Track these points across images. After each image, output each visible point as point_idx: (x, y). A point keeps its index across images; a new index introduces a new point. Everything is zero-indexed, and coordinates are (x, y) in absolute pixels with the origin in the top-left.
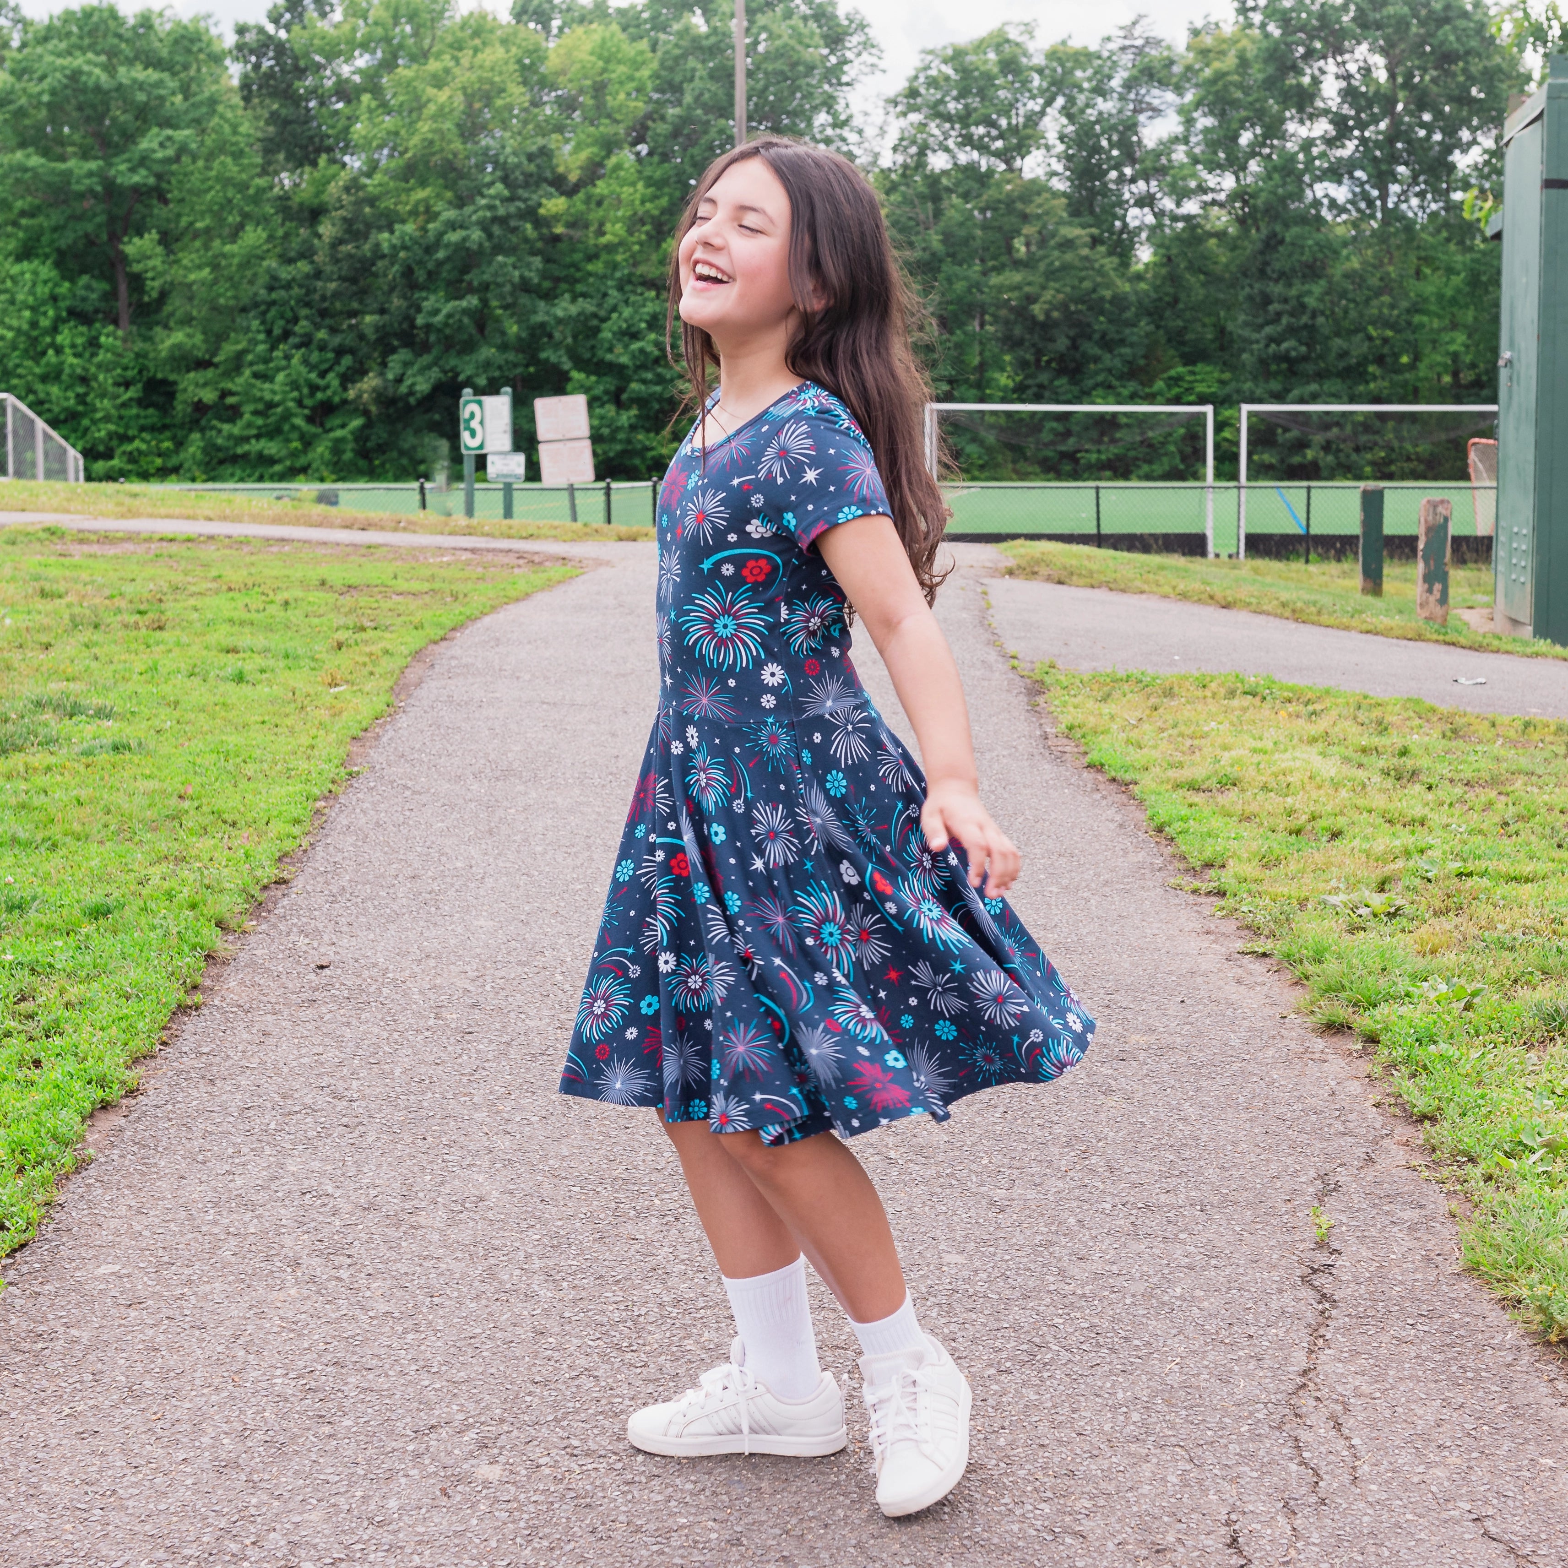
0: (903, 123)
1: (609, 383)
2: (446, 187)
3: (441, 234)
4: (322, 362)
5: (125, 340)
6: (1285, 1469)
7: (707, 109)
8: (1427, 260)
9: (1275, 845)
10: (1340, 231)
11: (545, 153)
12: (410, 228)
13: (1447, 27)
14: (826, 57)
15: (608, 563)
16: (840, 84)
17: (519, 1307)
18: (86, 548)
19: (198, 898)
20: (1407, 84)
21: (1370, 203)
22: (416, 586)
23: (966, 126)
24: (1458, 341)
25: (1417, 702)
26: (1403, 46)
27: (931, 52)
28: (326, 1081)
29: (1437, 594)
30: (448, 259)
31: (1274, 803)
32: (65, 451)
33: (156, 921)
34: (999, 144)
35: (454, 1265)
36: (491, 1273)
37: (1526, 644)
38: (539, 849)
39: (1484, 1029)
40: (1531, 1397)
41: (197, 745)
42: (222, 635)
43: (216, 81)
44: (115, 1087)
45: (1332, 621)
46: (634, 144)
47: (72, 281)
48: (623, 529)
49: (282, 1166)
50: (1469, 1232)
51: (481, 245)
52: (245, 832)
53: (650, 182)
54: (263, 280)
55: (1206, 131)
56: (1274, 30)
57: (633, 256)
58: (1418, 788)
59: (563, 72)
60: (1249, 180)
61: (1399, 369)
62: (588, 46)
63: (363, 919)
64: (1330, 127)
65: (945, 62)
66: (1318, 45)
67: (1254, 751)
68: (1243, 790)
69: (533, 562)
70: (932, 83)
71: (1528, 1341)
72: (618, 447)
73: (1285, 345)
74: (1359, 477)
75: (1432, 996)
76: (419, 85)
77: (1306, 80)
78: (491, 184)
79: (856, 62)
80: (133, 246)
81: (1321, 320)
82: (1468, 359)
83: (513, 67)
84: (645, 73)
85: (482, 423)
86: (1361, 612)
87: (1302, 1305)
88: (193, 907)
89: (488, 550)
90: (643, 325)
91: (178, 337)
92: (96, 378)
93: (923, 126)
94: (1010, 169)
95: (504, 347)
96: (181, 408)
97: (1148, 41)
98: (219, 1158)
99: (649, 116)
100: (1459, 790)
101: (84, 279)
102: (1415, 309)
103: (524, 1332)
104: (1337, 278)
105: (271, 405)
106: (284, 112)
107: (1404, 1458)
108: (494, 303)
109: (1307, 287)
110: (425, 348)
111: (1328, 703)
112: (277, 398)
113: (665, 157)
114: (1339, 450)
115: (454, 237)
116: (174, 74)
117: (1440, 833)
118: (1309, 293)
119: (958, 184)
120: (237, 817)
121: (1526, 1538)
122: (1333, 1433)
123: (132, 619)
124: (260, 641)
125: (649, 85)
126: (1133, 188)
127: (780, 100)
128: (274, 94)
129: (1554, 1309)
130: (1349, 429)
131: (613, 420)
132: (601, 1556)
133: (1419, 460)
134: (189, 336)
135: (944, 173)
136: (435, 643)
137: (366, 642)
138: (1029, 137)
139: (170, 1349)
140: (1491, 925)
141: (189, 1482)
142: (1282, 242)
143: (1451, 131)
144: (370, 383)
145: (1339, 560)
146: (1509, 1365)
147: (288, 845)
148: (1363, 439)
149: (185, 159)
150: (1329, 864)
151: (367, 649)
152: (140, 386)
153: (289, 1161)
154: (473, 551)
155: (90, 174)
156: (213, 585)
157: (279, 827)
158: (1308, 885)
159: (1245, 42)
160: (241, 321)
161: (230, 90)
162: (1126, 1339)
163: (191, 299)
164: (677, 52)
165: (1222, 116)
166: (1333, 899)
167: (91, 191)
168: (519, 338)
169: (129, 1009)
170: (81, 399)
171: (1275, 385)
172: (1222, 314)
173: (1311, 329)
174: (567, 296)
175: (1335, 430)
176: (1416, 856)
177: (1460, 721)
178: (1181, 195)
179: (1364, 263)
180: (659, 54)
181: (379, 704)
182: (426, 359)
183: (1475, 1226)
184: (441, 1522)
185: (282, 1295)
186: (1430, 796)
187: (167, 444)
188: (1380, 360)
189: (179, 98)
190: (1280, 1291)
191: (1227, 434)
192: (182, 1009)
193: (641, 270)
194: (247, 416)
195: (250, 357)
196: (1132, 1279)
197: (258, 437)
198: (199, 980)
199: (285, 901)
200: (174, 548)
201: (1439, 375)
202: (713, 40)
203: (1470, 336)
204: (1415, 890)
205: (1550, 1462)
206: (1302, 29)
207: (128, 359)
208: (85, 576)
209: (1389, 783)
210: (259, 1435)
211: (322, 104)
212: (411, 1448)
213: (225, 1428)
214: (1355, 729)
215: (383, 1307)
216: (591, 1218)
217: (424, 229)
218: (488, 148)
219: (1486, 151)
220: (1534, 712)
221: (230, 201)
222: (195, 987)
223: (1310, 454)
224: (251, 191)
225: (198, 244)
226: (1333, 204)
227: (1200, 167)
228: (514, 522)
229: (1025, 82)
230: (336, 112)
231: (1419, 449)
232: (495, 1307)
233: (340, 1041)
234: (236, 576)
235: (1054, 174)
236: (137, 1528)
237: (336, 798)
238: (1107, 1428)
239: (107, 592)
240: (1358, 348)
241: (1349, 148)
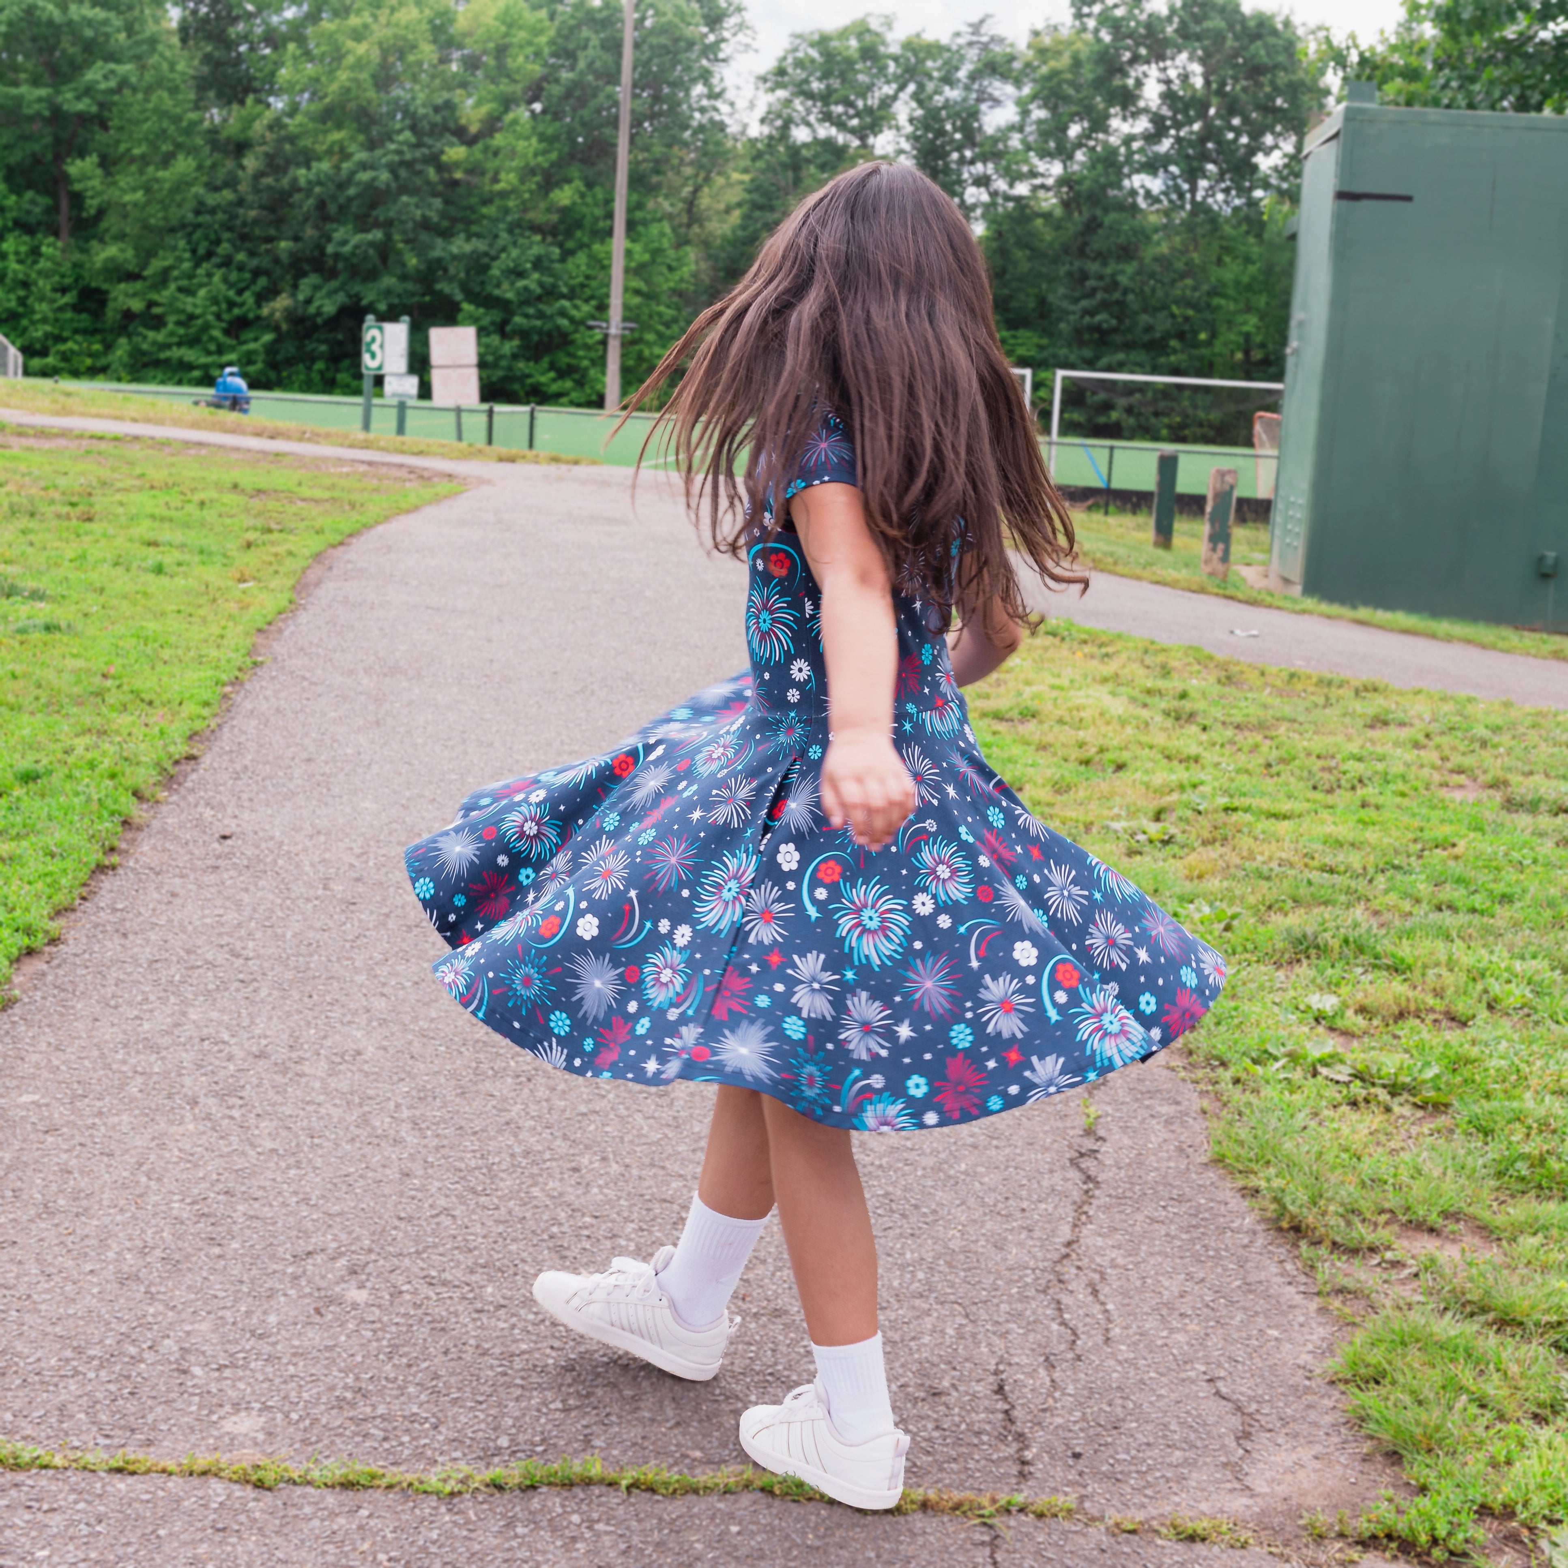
0: (771, 98)
1: (496, 315)
2: (359, 131)
3: (353, 173)
4: (240, 280)
5: (64, 251)
6: (1047, 1328)
7: (598, 75)
8: (1227, 250)
9: (1067, 774)
10: (1153, 219)
11: (449, 106)
12: (325, 166)
13: (1259, 43)
14: (705, 35)
15: (489, 482)
16: (717, 60)
17: (389, 1151)
18: (24, 442)
19: (117, 769)
20: (1220, 92)
21: (1181, 196)
22: (318, 493)
23: (826, 104)
24: (1250, 323)
25: (1197, 650)
26: (1218, 57)
27: (799, 36)
28: (225, 940)
29: (1220, 553)
30: (358, 196)
31: (1067, 735)
32: (5, 349)
33: (80, 788)
34: (855, 122)
35: (333, 1111)
36: (365, 1120)
37: (1295, 601)
38: (420, 741)
39: (1239, 949)
40: (1263, 1275)
41: (120, 629)
42: (144, 529)
43: (157, 21)
44: (40, 935)
45: (1126, 571)
46: (530, 102)
47: (19, 194)
48: (504, 451)
49: (184, 1014)
50: (1218, 1128)
51: (388, 185)
52: (161, 711)
53: (542, 138)
54: (190, 205)
55: (1040, 122)
56: (1106, 37)
57: (524, 203)
58: (1194, 729)
59: (469, 34)
60: (1076, 167)
61: (1196, 345)
62: (493, 12)
63: (262, 796)
64: (1149, 126)
65: (812, 45)
66: (1143, 51)
67: (1053, 687)
68: (1041, 722)
69: (423, 477)
70: (799, 64)
71: (1263, 1226)
72: (500, 373)
73: (1098, 318)
74: (1156, 438)
75: (1197, 917)
76: (340, 38)
77: (1131, 82)
78: (401, 131)
79: (733, 41)
80: (75, 167)
81: (1131, 297)
82: (1258, 339)
83: (425, 26)
84: (543, 39)
85: (382, 346)
86: (1152, 564)
87: (1069, 1185)
88: (113, 776)
89: (384, 464)
90: (528, 266)
91: (112, 251)
92: (35, 283)
93: (788, 102)
94: (864, 145)
95: (404, 278)
96: (111, 314)
97: (993, 39)
98: (130, 1004)
99: (545, 78)
100: (1230, 733)
101: (29, 194)
102: (1215, 292)
103: (392, 1174)
104: (1147, 261)
105: (192, 317)
106: (217, 54)
107: (1151, 1324)
108: (397, 237)
109: (1120, 267)
110: (332, 274)
111: (1119, 645)
112: (198, 311)
113: (557, 116)
114: (1140, 414)
115: (364, 176)
116: (120, 13)
117: (1211, 770)
118: (1122, 272)
119: (816, 155)
120: (152, 696)
121: (1251, 1399)
122: (1090, 1298)
123: (65, 509)
124: (178, 537)
125: (546, 51)
126: (973, 169)
127: (662, 71)
128: (209, 37)
129: (1287, 1200)
130: (1150, 395)
131: (497, 349)
132: (452, 1374)
133: (1211, 426)
134: (122, 251)
135: (805, 145)
136: (334, 546)
137: (272, 543)
138: (882, 118)
139: (81, 1172)
140: (1251, 857)
141: (95, 1290)
142: (1100, 225)
143: (1256, 134)
144: (282, 303)
145: (1134, 513)
146: (1245, 1247)
147: (198, 725)
148: (1162, 405)
149: (127, 92)
150: (1112, 794)
151: (273, 550)
152: (74, 293)
153: (191, 1010)
154: (370, 463)
155: (40, 100)
156: (137, 483)
157: (191, 708)
158: (1094, 811)
159: (1079, 45)
160: (169, 240)
161: (169, 32)
162: (916, 1207)
163: (125, 216)
164: (572, 22)
165: (1053, 109)
166: (1116, 825)
167: (39, 114)
168: (418, 271)
169: (54, 866)
170: (22, 301)
171: (1087, 353)
172: (1044, 286)
173: (1122, 304)
174: (462, 235)
175: (1138, 396)
176: (1189, 790)
177: (1234, 669)
178: (1014, 178)
179: (1173, 249)
180: (557, 23)
181: (282, 600)
182: (334, 284)
183: (1222, 1123)
184: (314, 1337)
185: (181, 1130)
186: (1204, 737)
187: (97, 347)
188: (1181, 336)
189: (122, 36)
190: (1051, 1171)
191: (1042, 393)
192: (101, 869)
193: (531, 215)
194: (171, 326)
195: (176, 273)
196: (923, 1154)
197: (179, 344)
198: (116, 843)
199: (194, 776)
200: (103, 446)
201: (1232, 352)
202: (605, 13)
203: (1261, 319)
204: (1188, 822)
205: (1275, 1333)
206: (1130, 36)
207: (66, 267)
208: (23, 467)
209: (1169, 723)
210: (158, 1253)
211: (252, 49)
212: (290, 1270)
213: (128, 1244)
214: (1141, 672)
215: (269, 1145)
216: (454, 1075)
217: (338, 168)
218: (399, 98)
219: (1285, 155)
220: (1299, 665)
221: (164, 131)
222: (112, 849)
223: (1114, 415)
224: (184, 124)
225: (134, 168)
226: (1148, 194)
227: (1032, 154)
228: (407, 438)
229: (883, 69)
230: (264, 57)
231: (1212, 417)
232: (368, 1150)
233: (239, 906)
234: (158, 476)
235: (901, 152)
236: (49, 1329)
237: (242, 684)
238: (896, 1283)
239: (43, 484)
240: (1162, 324)
241: (1166, 145)
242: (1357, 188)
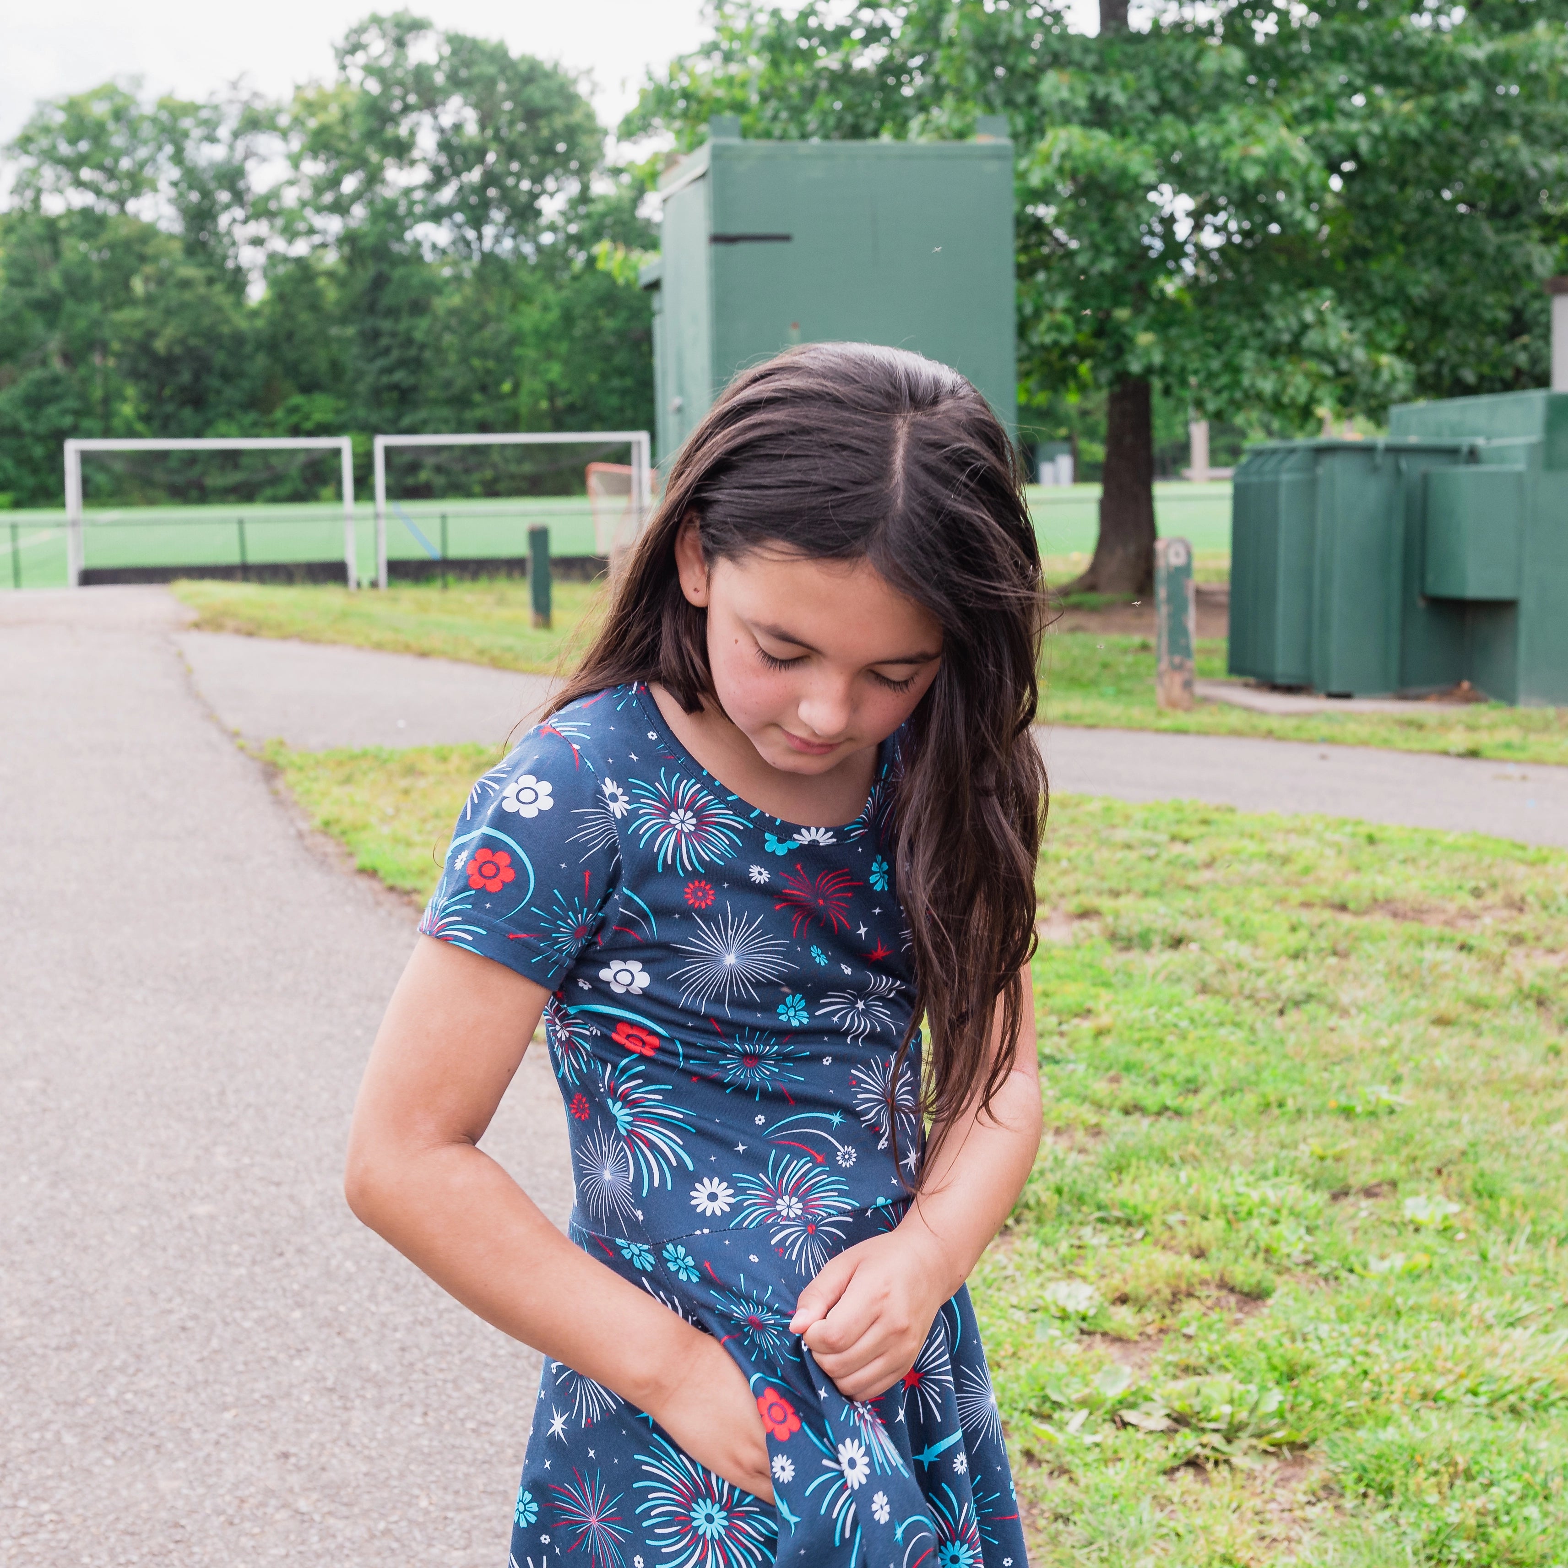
0: (17, 166)
8: (522, 296)
10: (442, 271)
13: (532, 87)
20: (497, 137)
21: (468, 245)
23: (75, 169)
24: (555, 370)
27: (44, 101)
34: (111, 187)
56: (374, 87)
60: (355, 223)
61: (501, 397)
64: (428, 175)
65: (60, 110)
66: (414, 100)
70: (45, 129)
73: (397, 376)
77: (403, 132)
81: (427, 352)
93: (35, 170)
94: (123, 211)
97: (253, 95)
102: (514, 341)
104: (441, 314)
109: (414, 322)
114: (450, 472)
118: (417, 327)
119: (75, 226)
126: (246, 229)
133: (524, 478)
135: (60, 217)
138: (141, 181)
142: (389, 281)
143: (537, 179)
145: (473, 582)
159: (346, 98)
165: (326, 162)
171: (387, 413)
172: (334, 346)
173: (418, 360)
175: (445, 454)
178: (292, 236)
179: (465, 301)
188: (483, 389)
201: (536, 402)
203: (564, 365)
206: (398, 84)
223: (424, 476)
226: (434, 246)
227: (308, 210)
229: (137, 131)
231: (524, 470)
235: (163, 216)
240: (462, 378)
241: (447, 194)
242: (734, 229)
